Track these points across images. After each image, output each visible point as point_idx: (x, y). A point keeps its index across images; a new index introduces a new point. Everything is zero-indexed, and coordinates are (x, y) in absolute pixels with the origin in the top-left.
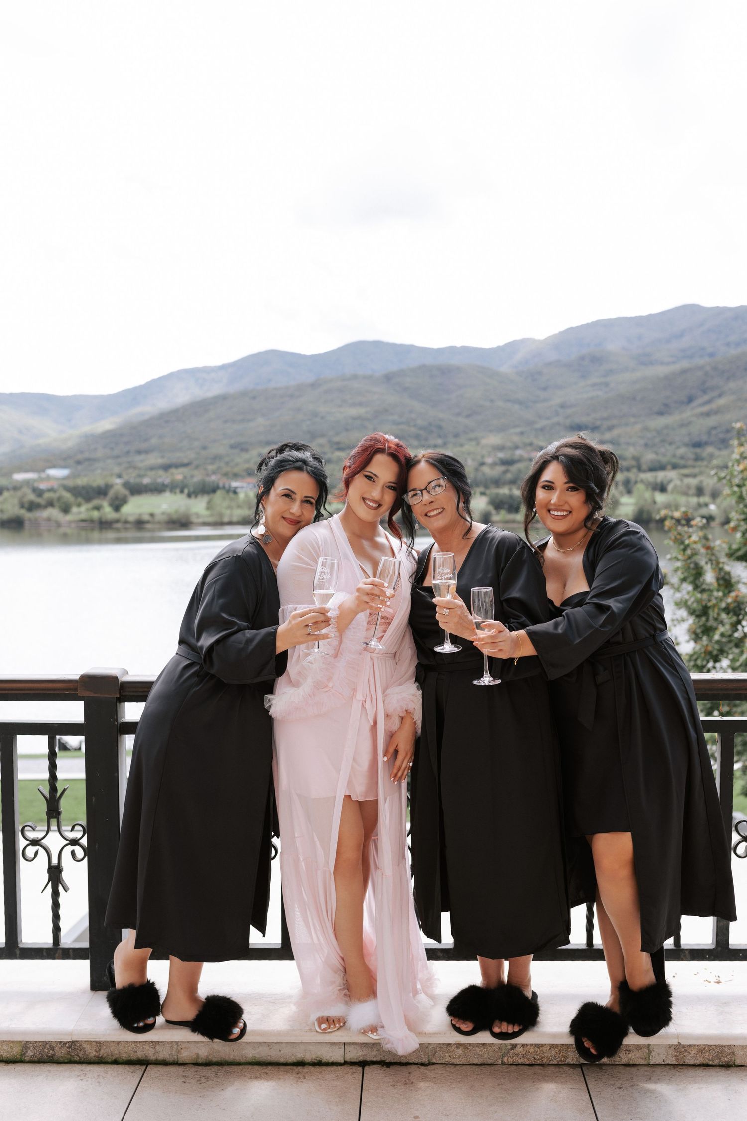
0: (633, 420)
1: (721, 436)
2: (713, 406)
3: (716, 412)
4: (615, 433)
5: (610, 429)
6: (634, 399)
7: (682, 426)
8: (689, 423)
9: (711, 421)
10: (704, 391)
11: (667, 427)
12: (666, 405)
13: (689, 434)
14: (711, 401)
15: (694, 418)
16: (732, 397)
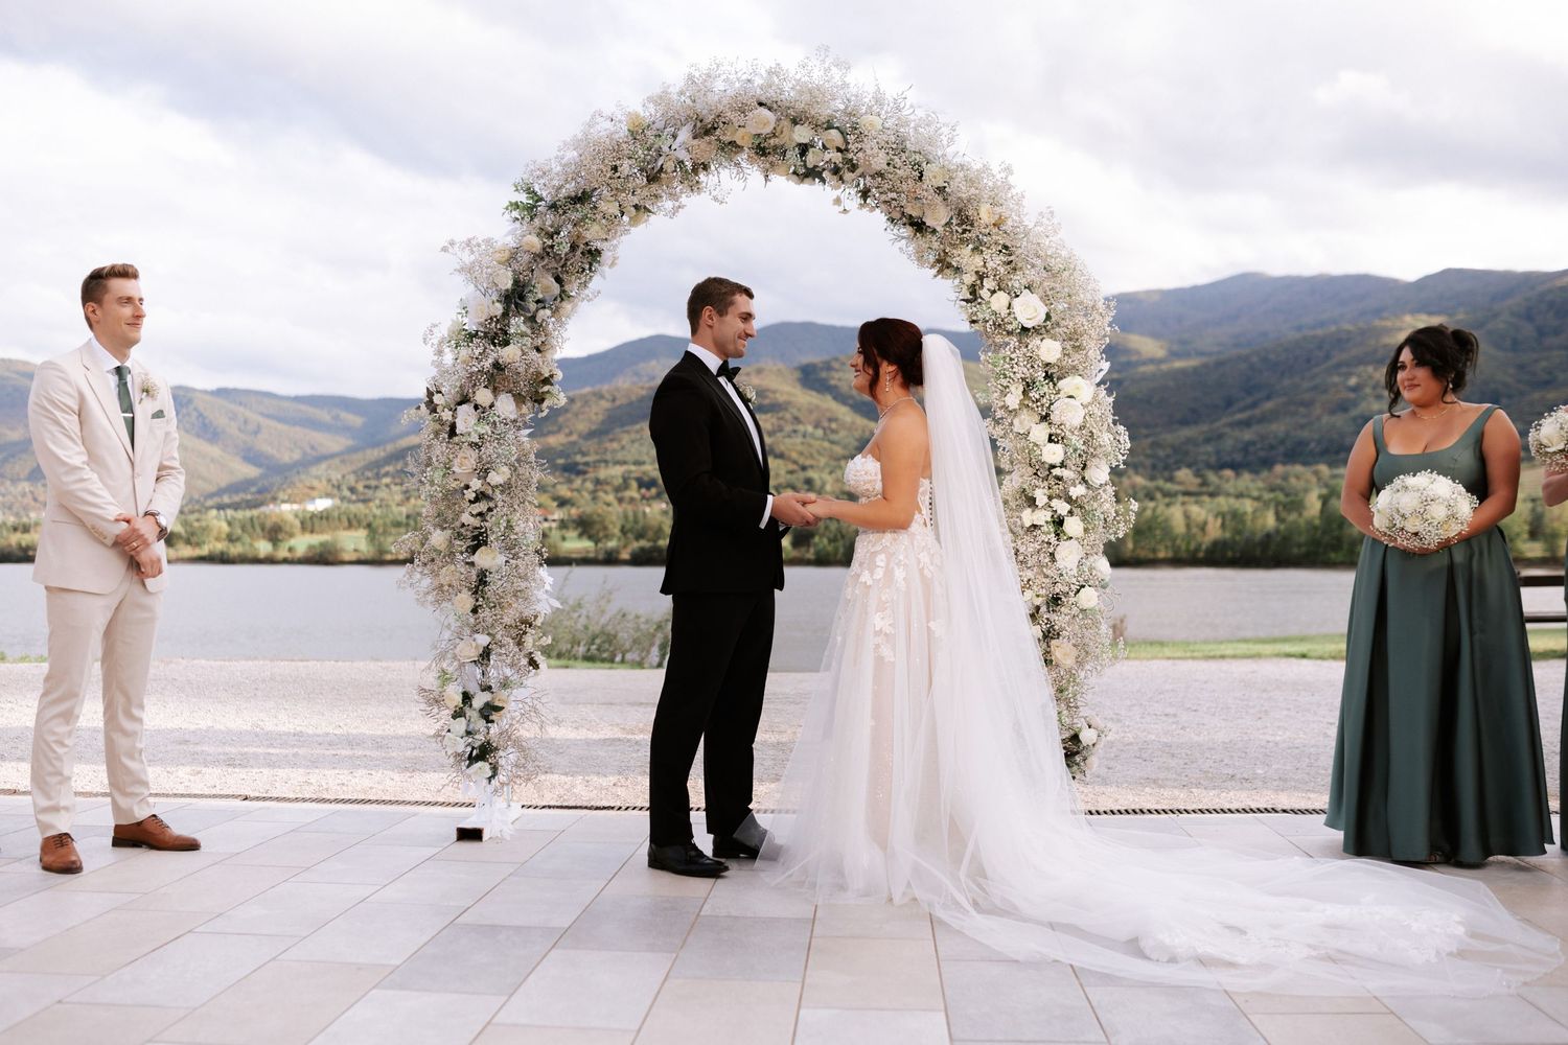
0: (1144, 431)
1: (1262, 454)
2: (1257, 412)
3: (1262, 419)
7: (1208, 440)
8: (1220, 436)
9: (1247, 435)
10: (1249, 391)
11: (1189, 440)
12: (1193, 411)
13: (1218, 452)
14: (1254, 405)
15: (1227, 430)
16: (1284, 399)
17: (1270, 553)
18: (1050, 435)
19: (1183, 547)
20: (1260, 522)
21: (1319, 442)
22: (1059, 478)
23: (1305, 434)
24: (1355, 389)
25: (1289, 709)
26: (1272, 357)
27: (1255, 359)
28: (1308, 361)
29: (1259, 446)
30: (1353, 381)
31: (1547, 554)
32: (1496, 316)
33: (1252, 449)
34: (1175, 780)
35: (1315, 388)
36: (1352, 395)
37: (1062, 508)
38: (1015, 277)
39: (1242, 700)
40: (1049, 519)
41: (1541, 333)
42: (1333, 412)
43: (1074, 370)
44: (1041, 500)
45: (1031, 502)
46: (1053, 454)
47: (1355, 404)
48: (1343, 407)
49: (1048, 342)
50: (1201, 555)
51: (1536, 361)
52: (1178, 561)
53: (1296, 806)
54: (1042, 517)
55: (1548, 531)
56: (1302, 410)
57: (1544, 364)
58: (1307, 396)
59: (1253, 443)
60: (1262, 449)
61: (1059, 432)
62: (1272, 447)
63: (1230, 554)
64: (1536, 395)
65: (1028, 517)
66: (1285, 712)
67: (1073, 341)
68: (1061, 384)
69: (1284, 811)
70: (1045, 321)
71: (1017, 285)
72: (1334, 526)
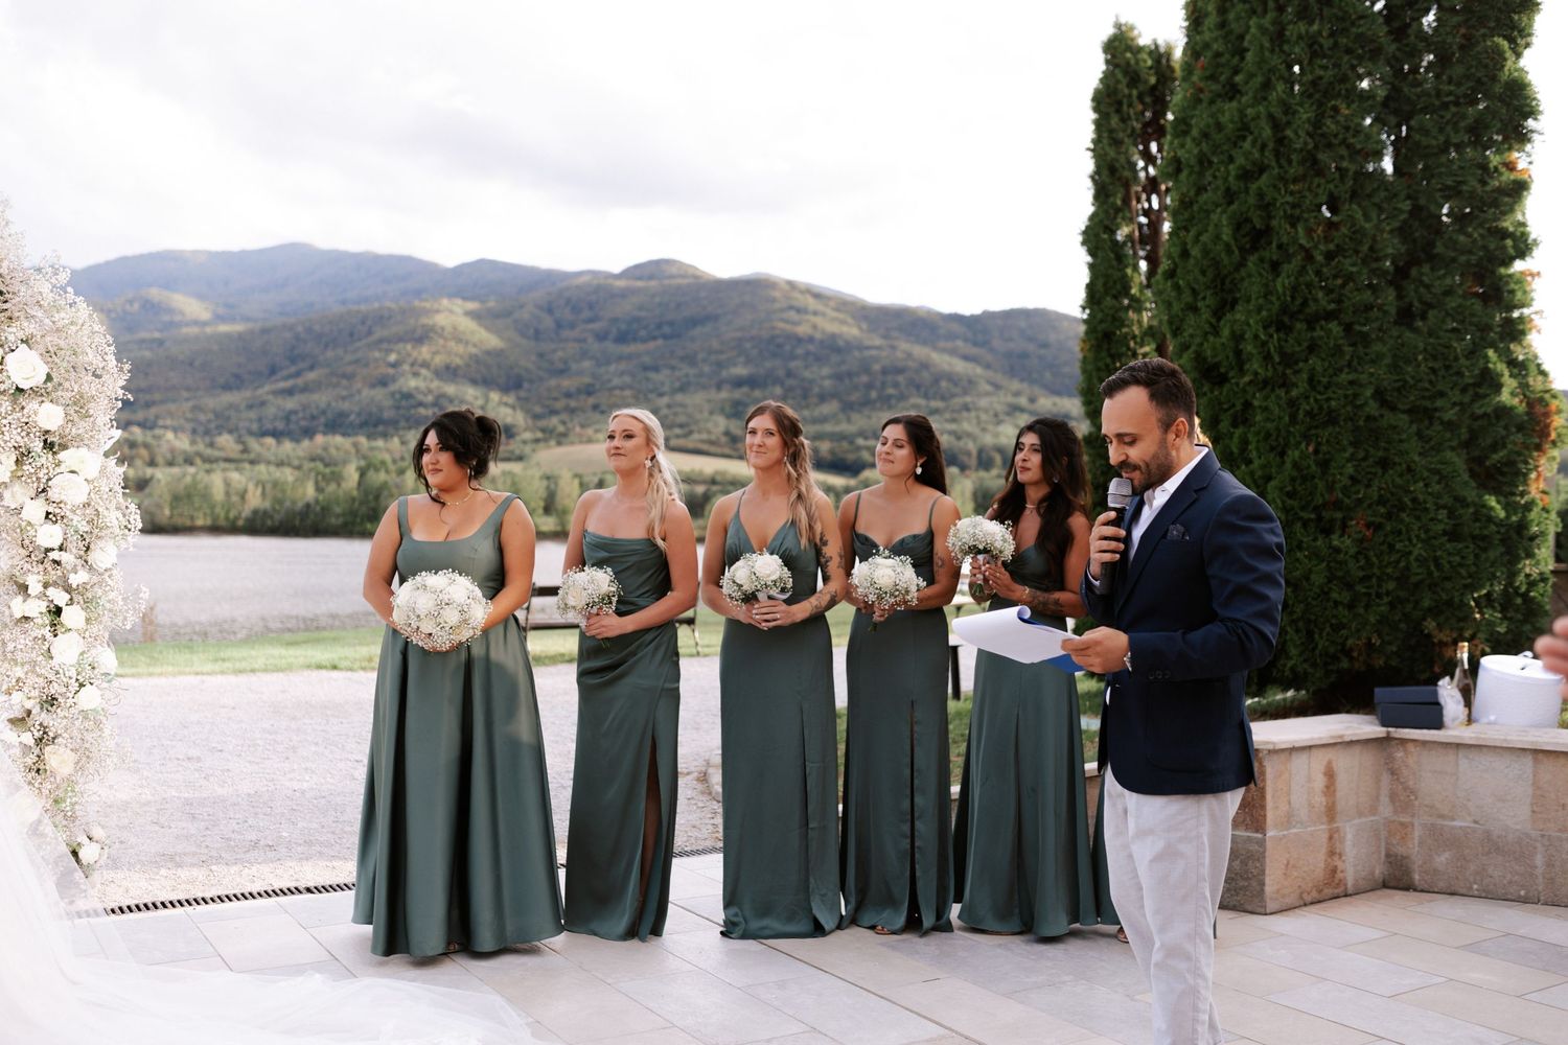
0: (185, 394)
1: (303, 423)
2: (300, 381)
3: (305, 389)
4: (153, 411)
5: (148, 405)
6: (191, 364)
7: (250, 407)
8: (263, 404)
9: (290, 404)
10: (293, 360)
11: (231, 406)
12: (237, 376)
13: (260, 420)
14: (298, 374)
15: (270, 397)
16: (326, 371)
17: (309, 522)
18: (48, 514)
19: (222, 515)
20: (300, 491)
21: (359, 414)
22: (57, 563)
23: (345, 406)
24: (394, 365)
25: (317, 744)
26: (317, 328)
27: (300, 329)
28: (351, 335)
29: (301, 415)
30: (393, 357)
31: (559, 528)
32: (521, 307)
33: (293, 418)
34: (194, 854)
35: (357, 361)
36: (391, 371)
37: (60, 598)
38: (10, 330)
39: (271, 734)
40: (44, 610)
41: (559, 325)
42: (373, 386)
43: (79, 441)
44: (35, 587)
45: (23, 589)
46: (50, 536)
47: (394, 379)
48: (383, 382)
49: (47, 405)
50: (240, 523)
51: (554, 351)
52: (215, 529)
53: (320, 882)
54: (36, 608)
55: (560, 507)
56: (344, 382)
57: (560, 354)
58: (349, 369)
59: (295, 412)
60: (304, 418)
61: (57, 511)
62: (313, 418)
63: (269, 523)
64: (553, 382)
65: (19, 607)
66: (313, 748)
67: (79, 407)
68: (62, 455)
69: (309, 890)
70: (45, 382)
71: (11, 338)
72: (371, 497)
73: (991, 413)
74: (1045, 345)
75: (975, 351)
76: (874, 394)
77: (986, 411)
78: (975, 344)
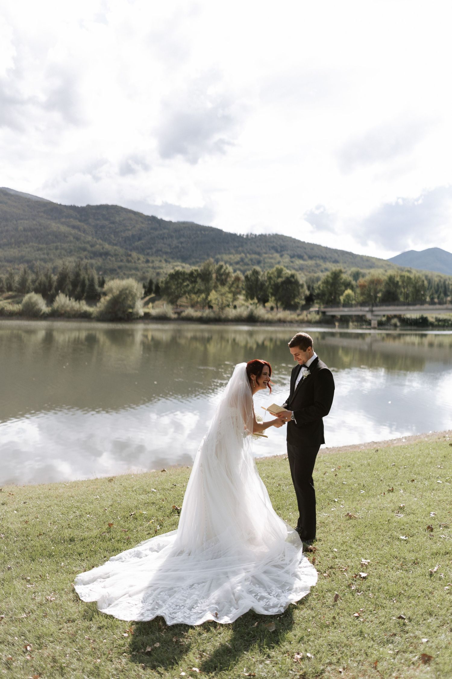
73: (68, 250)
74: (113, 223)
75: (78, 223)
76: (13, 240)
77: (66, 251)
78: (80, 221)
